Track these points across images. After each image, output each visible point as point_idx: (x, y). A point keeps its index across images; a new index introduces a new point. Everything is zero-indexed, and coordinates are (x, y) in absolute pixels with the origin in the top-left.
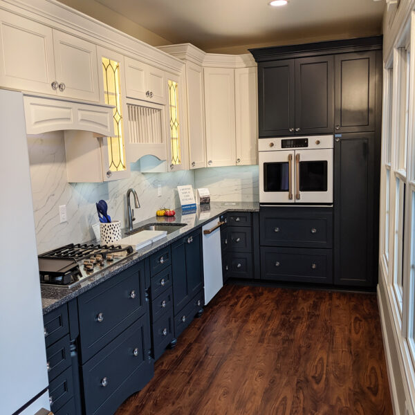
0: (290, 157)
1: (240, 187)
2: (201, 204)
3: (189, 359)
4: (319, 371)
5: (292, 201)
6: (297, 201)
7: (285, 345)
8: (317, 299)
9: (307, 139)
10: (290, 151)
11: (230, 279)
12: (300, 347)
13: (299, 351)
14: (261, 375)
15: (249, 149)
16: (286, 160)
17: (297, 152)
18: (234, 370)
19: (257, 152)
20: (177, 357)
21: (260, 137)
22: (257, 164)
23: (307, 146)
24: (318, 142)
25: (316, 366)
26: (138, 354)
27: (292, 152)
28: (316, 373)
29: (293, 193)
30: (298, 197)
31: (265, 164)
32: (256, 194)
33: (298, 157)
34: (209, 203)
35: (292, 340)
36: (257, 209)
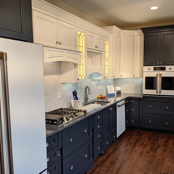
0: (157, 75)
1: (134, 87)
2: (117, 93)
3: (109, 161)
4: (167, 171)
5: (158, 94)
6: (160, 94)
7: (152, 158)
8: (168, 138)
9: (165, 67)
10: (158, 72)
11: (129, 127)
12: (159, 159)
13: (158, 161)
14: (140, 170)
15: (139, 71)
16: (156, 76)
17: (160, 73)
18: (129, 167)
19: (143, 72)
20: (104, 159)
21: (144, 66)
22: (143, 77)
23: (165, 70)
24: (170, 69)
25: (166, 169)
26: (87, 157)
27: (158, 73)
28: (165, 172)
29: (158, 91)
30: (160, 92)
31: (146, 77)
32: (142, 91)
33: (161, 75)
34: (120, 93)
35: (155, 156)
36: (142, 97)
